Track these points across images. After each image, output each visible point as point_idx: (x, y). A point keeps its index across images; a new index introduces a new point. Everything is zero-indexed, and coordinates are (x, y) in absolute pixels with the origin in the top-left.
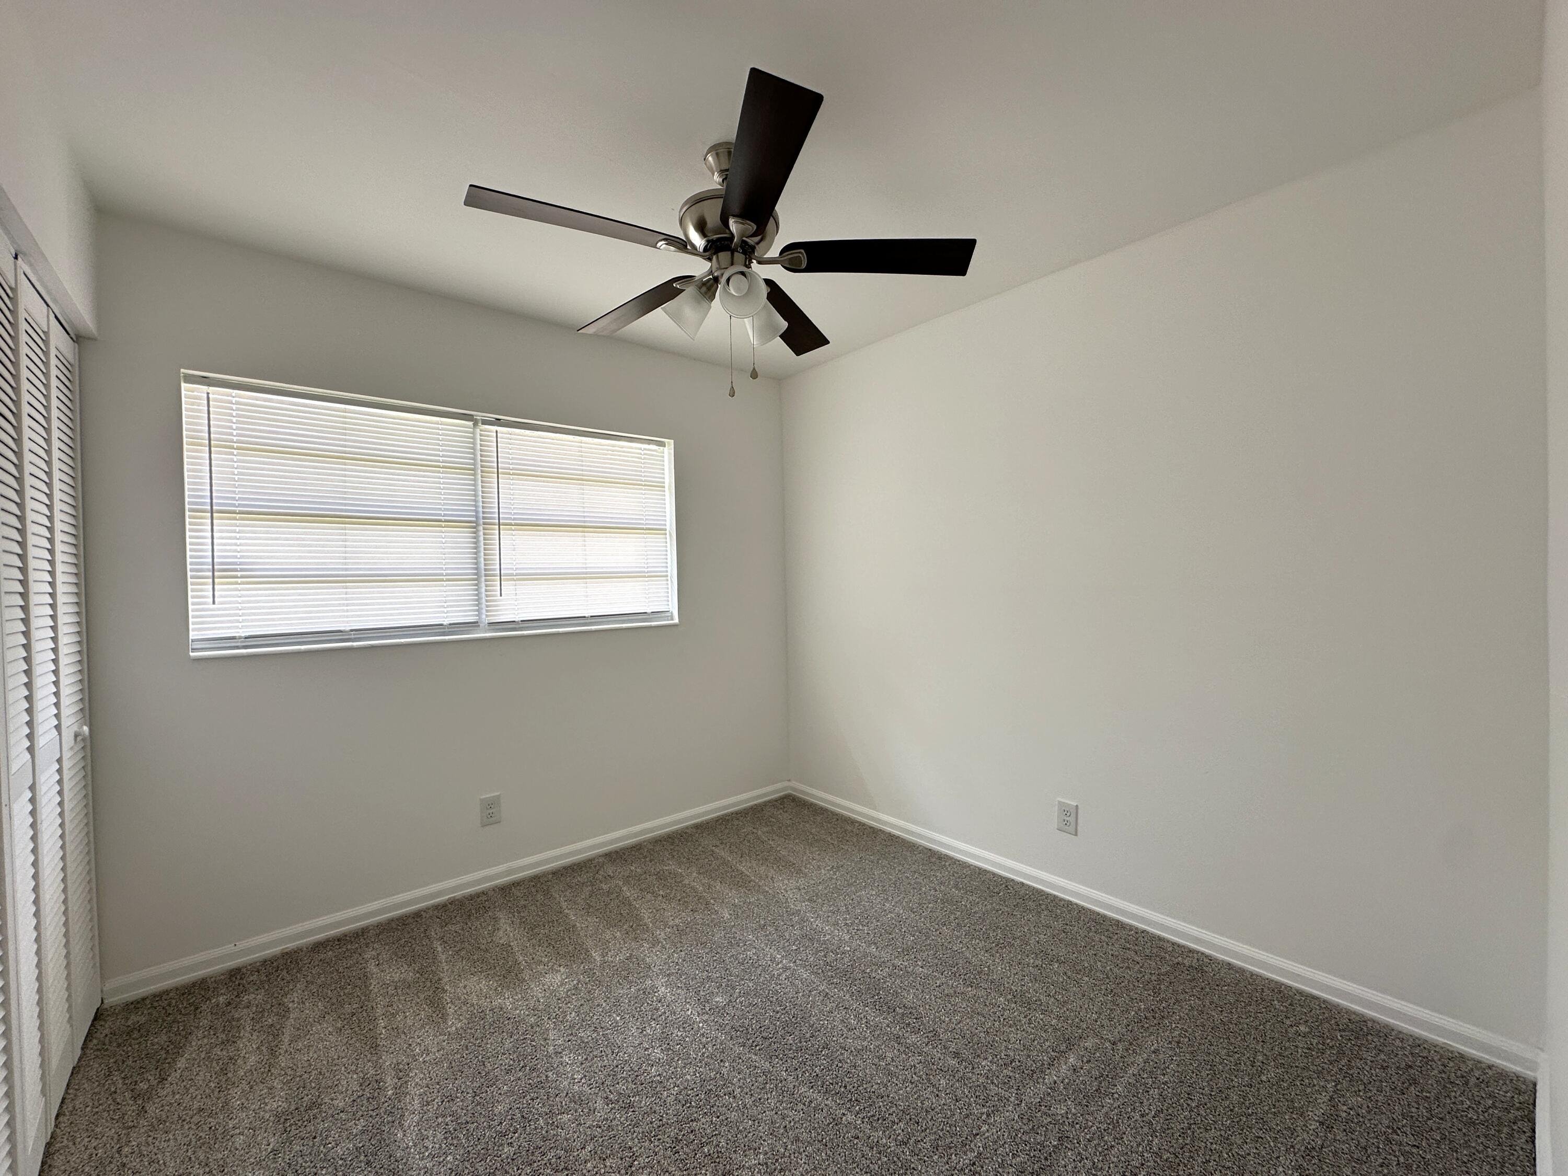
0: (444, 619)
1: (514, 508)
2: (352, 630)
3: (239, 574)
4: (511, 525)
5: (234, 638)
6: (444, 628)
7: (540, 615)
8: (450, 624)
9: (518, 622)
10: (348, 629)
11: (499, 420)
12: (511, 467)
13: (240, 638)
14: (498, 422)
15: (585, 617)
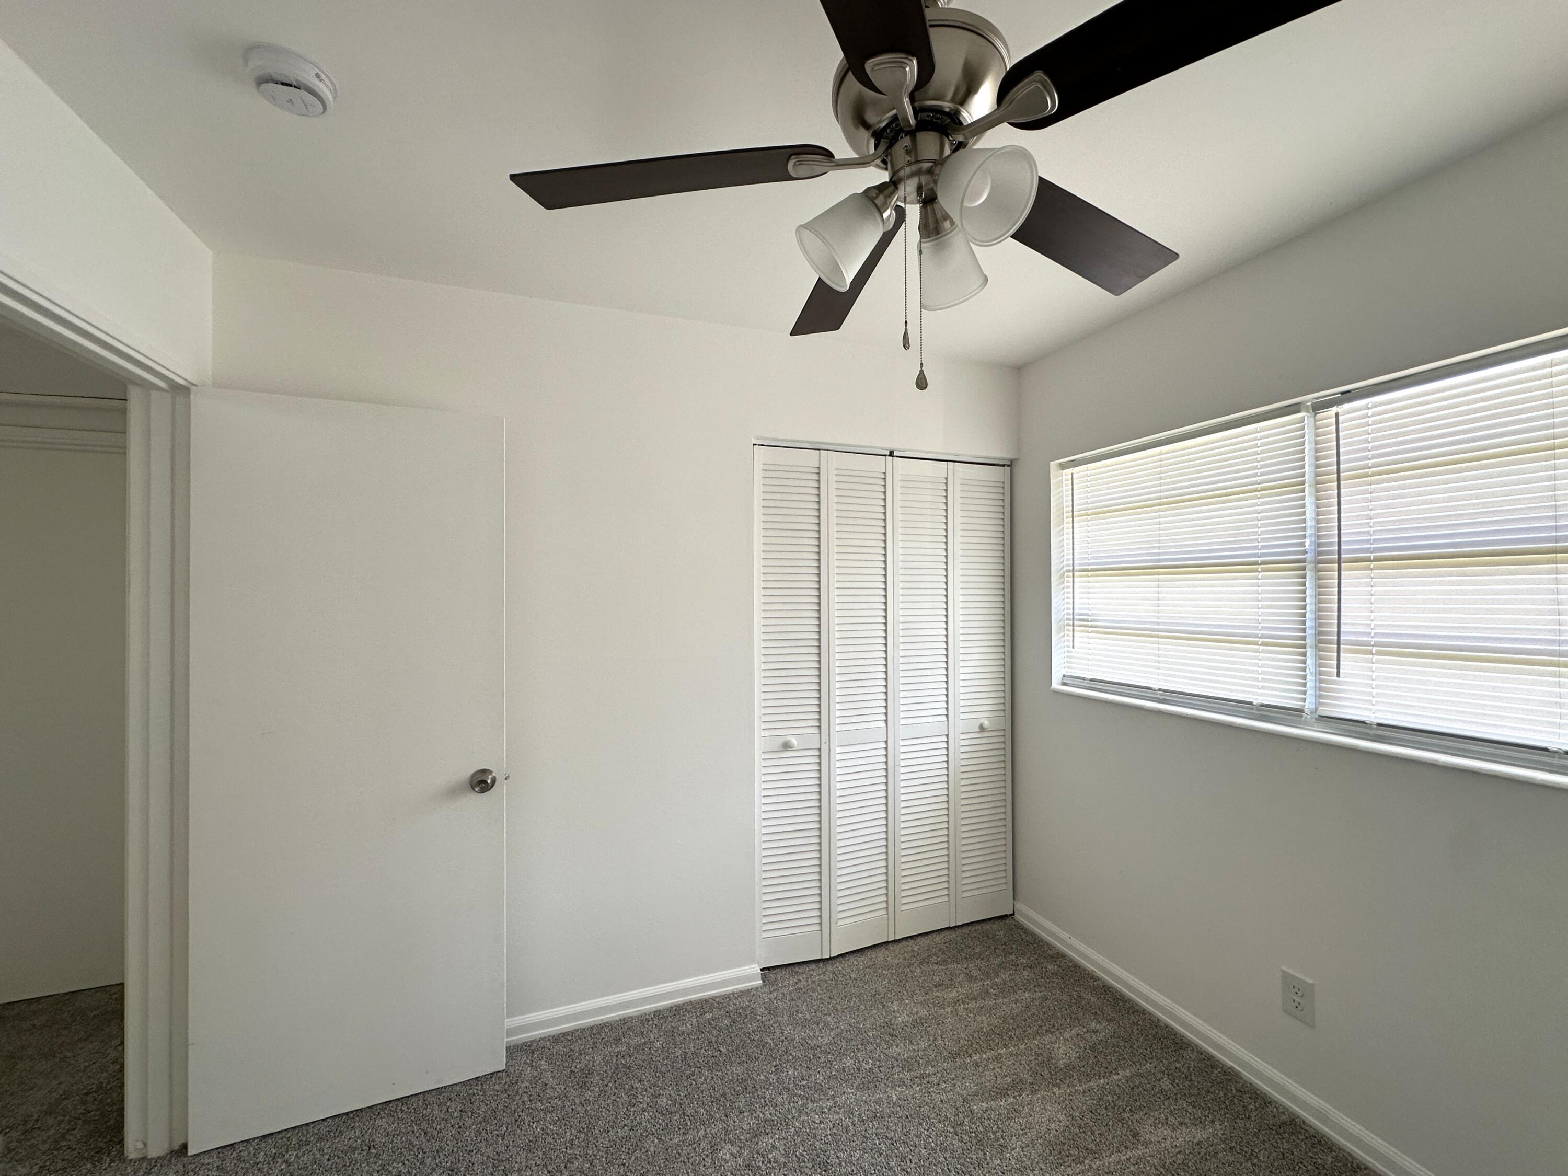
0: (1257, 697)
1: (1374, 531)
2: (1160, 690)
3: (1090, 623)
4: (1368, 560)
5: (1083, 679)
6: (1253, 709)
7: (1445, 725)
8: (1262, 705)
9: (1371, 724)
10: (1156, 687)
11: (1349, 391)
12: (1371, 462)
13: (1087, 679)
14: (1348, 397)
15: (1546, 750)
